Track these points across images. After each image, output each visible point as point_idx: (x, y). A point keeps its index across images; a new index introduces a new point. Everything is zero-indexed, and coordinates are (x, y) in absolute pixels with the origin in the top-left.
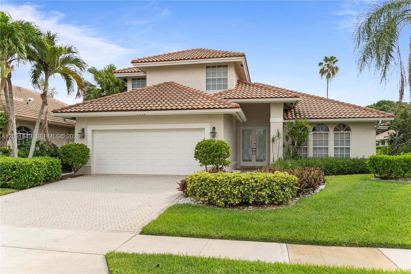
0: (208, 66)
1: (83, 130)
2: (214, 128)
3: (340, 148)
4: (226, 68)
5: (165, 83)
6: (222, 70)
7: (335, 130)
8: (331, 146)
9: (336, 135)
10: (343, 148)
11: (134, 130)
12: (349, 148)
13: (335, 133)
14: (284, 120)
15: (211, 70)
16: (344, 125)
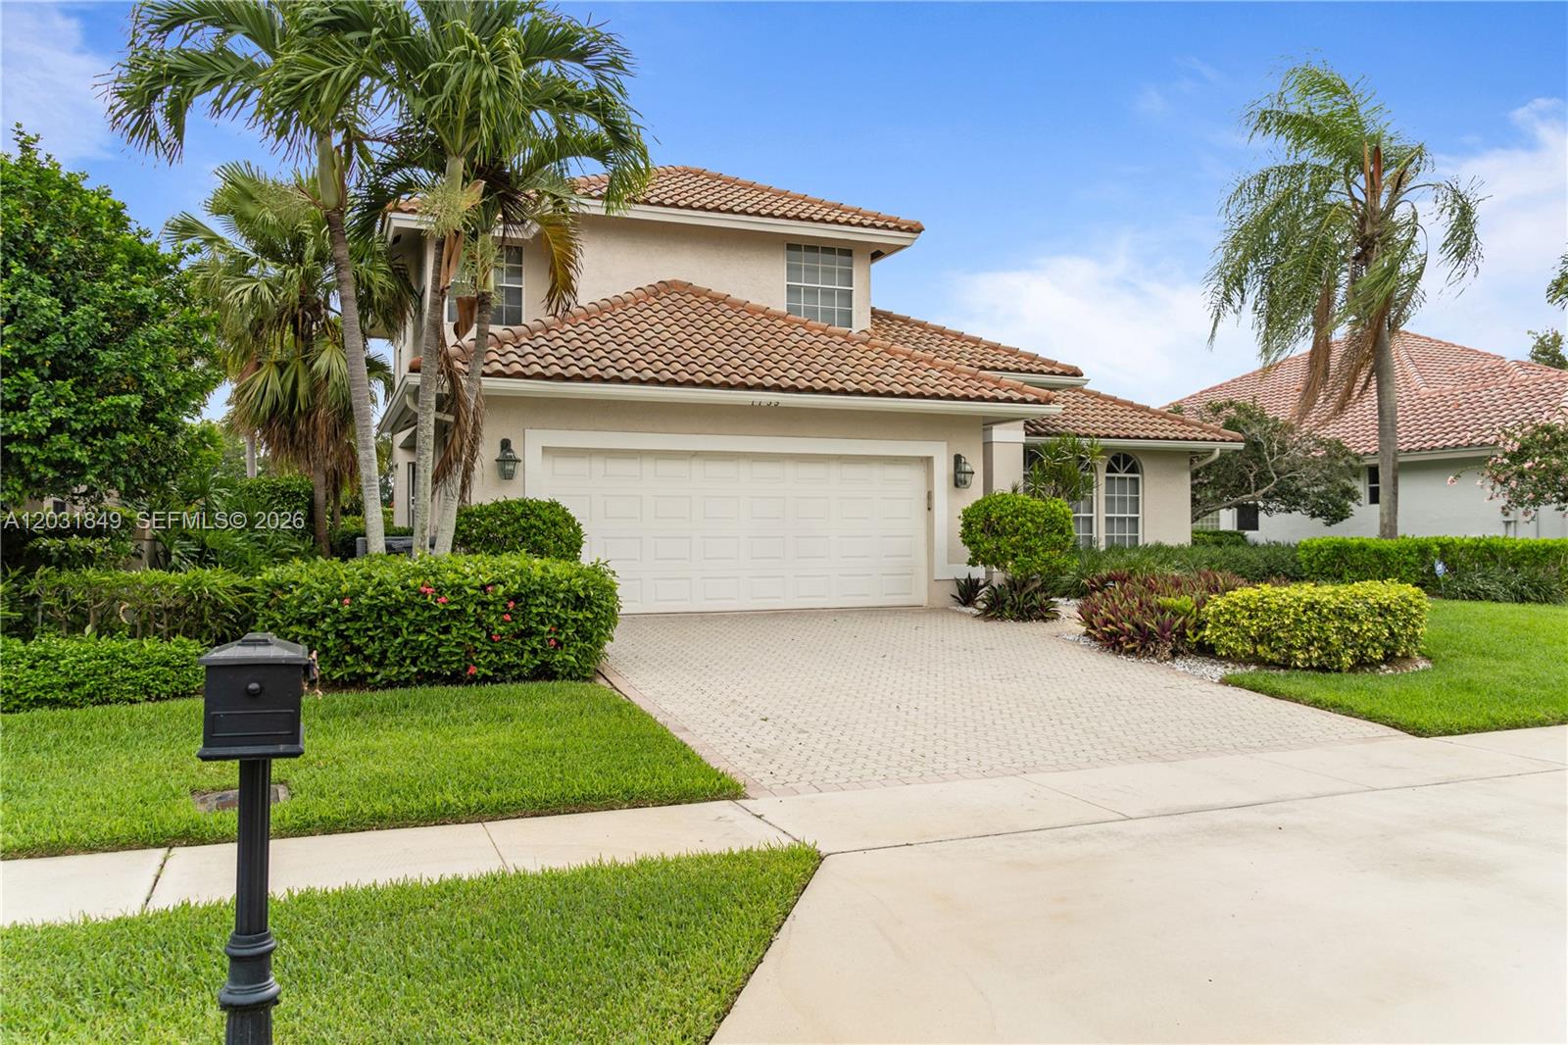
0: (794, 245)
1: (505, 445)
2: (958, 459)
3: (1118, 518)
4: (845, 258)
5: (668, 287)
6: (837, 263)
7: (1110, 469)
8: (1100, 514)
9: (1111, 482)
10: (1113, 518)
11: (695, 455)
12: (1136, 519)
13: (1107, 478)
14: (1027, 435)
15: (804, 260)
16: (1127, 459)
